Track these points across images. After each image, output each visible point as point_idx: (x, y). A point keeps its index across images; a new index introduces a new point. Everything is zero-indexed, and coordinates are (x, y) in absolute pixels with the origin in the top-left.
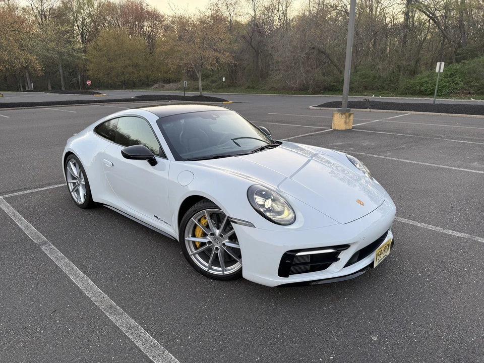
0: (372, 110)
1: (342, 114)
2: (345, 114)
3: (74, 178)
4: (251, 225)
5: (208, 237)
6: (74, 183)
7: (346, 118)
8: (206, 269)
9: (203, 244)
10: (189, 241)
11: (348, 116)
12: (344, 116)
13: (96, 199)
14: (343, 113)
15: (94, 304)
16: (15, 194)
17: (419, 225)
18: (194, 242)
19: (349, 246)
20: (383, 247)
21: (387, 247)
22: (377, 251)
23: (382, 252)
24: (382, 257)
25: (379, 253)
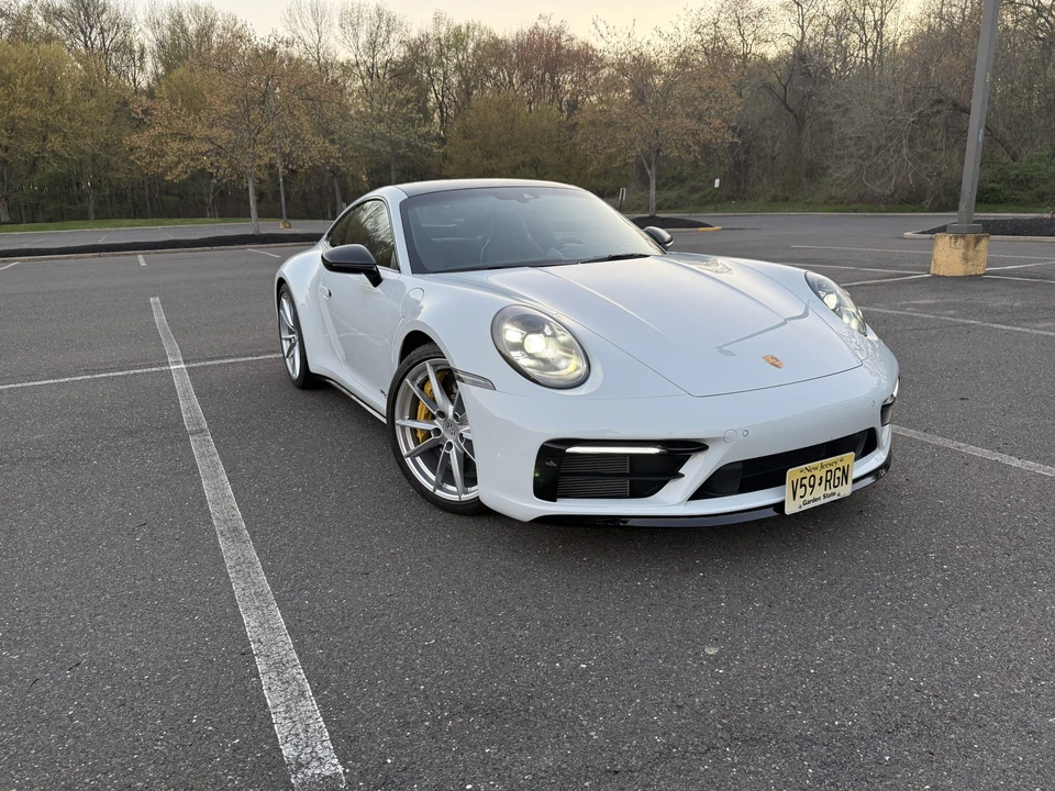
1: (956, 238)
2: (963, 237)
3: (291, 332)
4: (488, 384)
5: (436, 421)
6: (290, 340)
7: (967, 247)
8: (430, 487)
9: (428, 434)
10: (403, 428)
11: (972, 242)
12: (961, 242)
13: (314, 368)
14: (957, 234)
15: (211, 523)
16: (208, 363)
17: (1015, 463)
18: (414, 431)
19: (706, 448)
20: (818, 468)
21: (839, 474)
22: (793, 474)
23: (818, 481)
24: (820, 495)
25: (806, 482)
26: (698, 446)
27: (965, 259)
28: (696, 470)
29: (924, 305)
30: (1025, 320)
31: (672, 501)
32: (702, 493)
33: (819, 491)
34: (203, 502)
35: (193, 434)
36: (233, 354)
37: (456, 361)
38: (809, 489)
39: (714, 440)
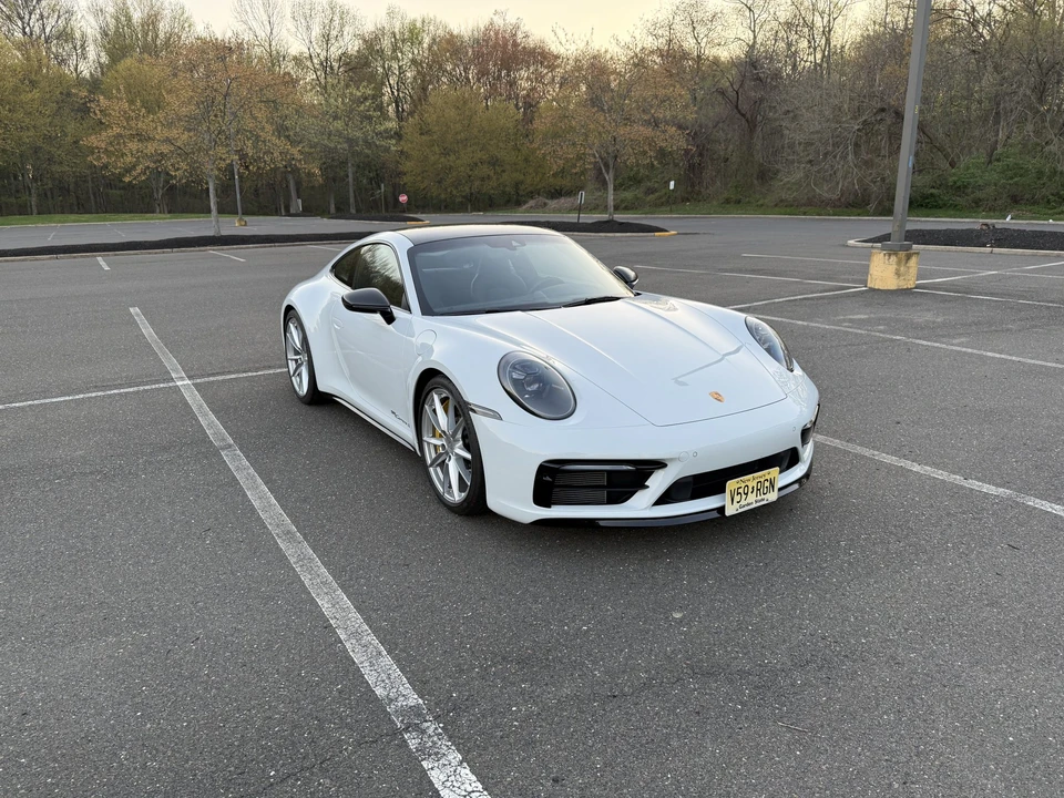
0: (996, 250)
1: (890, 255)
2: (896, 254)
3: (297, 353)
4: (497, 416)
5: (443, 438)
6: (296, 361)
7: (899, 263)
11: (904, 258)
12: (893, 258)
13: (322, 387)
14: (891, 252)
16: (212, 379)
17: (916, 468)
19: (665, 465)
20: (751, 480)
21: (767, 484)
22: (731, 485)
23: (750, 490)
24: (752, 501)
25: (741, 491)
26: (659, 464)
27: (898, 274)
28: (658, 483)
29: (859, 320)
30: (943, 336)
31: (640, 506)
32: (664, 499)
33: (752, 498)
34: (253, 510)
35: (223, 449)
36: (232, 370)
37: (469, 395)
38: (744, 496)
39: (671, 460)
